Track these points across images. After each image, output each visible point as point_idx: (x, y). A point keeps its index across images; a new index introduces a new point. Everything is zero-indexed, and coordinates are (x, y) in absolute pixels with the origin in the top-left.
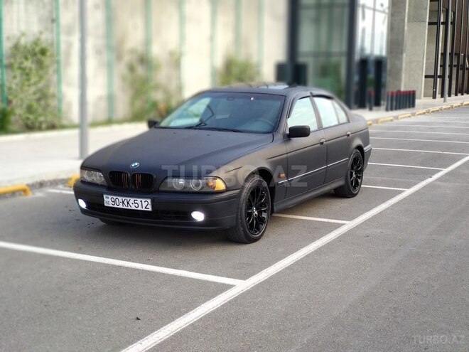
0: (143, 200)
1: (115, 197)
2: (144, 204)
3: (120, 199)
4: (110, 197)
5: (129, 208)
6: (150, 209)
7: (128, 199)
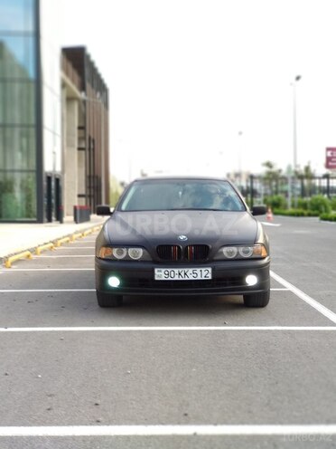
0: (203, 269)
1: (169, 270)
2: (204, 273)
3: (176, 271)
4: (163, 270)
5: (187, 278)
6: (210, 278)
7: (186, 270)
